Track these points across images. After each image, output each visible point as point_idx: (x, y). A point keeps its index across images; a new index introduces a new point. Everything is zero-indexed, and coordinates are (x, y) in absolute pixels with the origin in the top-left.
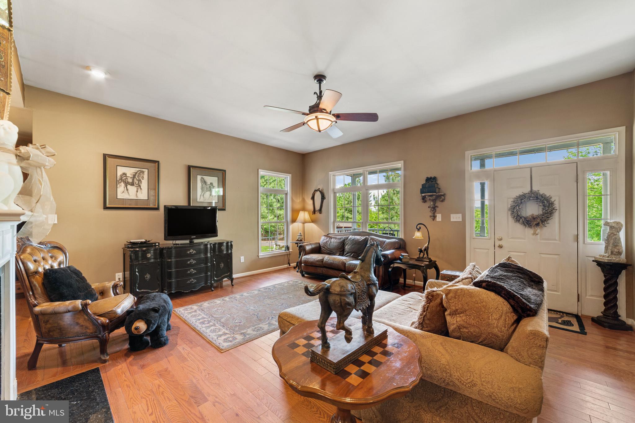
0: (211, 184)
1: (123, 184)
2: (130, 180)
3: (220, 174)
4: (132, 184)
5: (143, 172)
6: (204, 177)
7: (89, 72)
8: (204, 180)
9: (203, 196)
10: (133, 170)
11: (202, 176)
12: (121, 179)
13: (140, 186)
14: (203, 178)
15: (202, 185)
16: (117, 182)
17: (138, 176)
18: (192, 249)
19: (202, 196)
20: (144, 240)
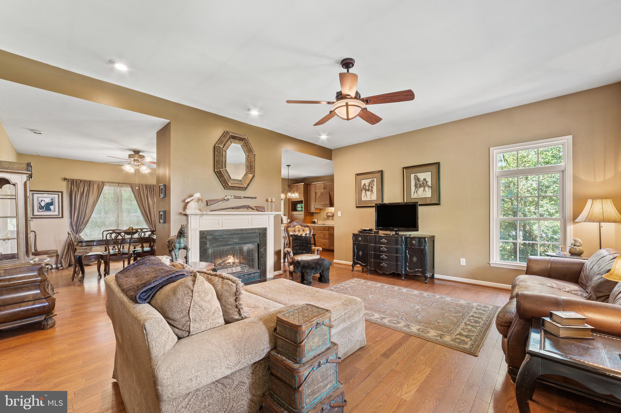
0: (425, 179)
1: (364, 191)
2: (367, 188)
3: (434, 168)
4: (368, 191)
5: (374, 181)
6: (417, 174)
7: (320, 137)
8: (417, 177)
9: (417, 192)
10: (369, 180)
11: (415, 174)
12: (363, 188)
13: (372, 191)
14: (416, 176)
15: (416, 182)
16: (362, 190)
17: (371, 184)
18: (384, 239)
19: (415, 193)
20: (368, 229)
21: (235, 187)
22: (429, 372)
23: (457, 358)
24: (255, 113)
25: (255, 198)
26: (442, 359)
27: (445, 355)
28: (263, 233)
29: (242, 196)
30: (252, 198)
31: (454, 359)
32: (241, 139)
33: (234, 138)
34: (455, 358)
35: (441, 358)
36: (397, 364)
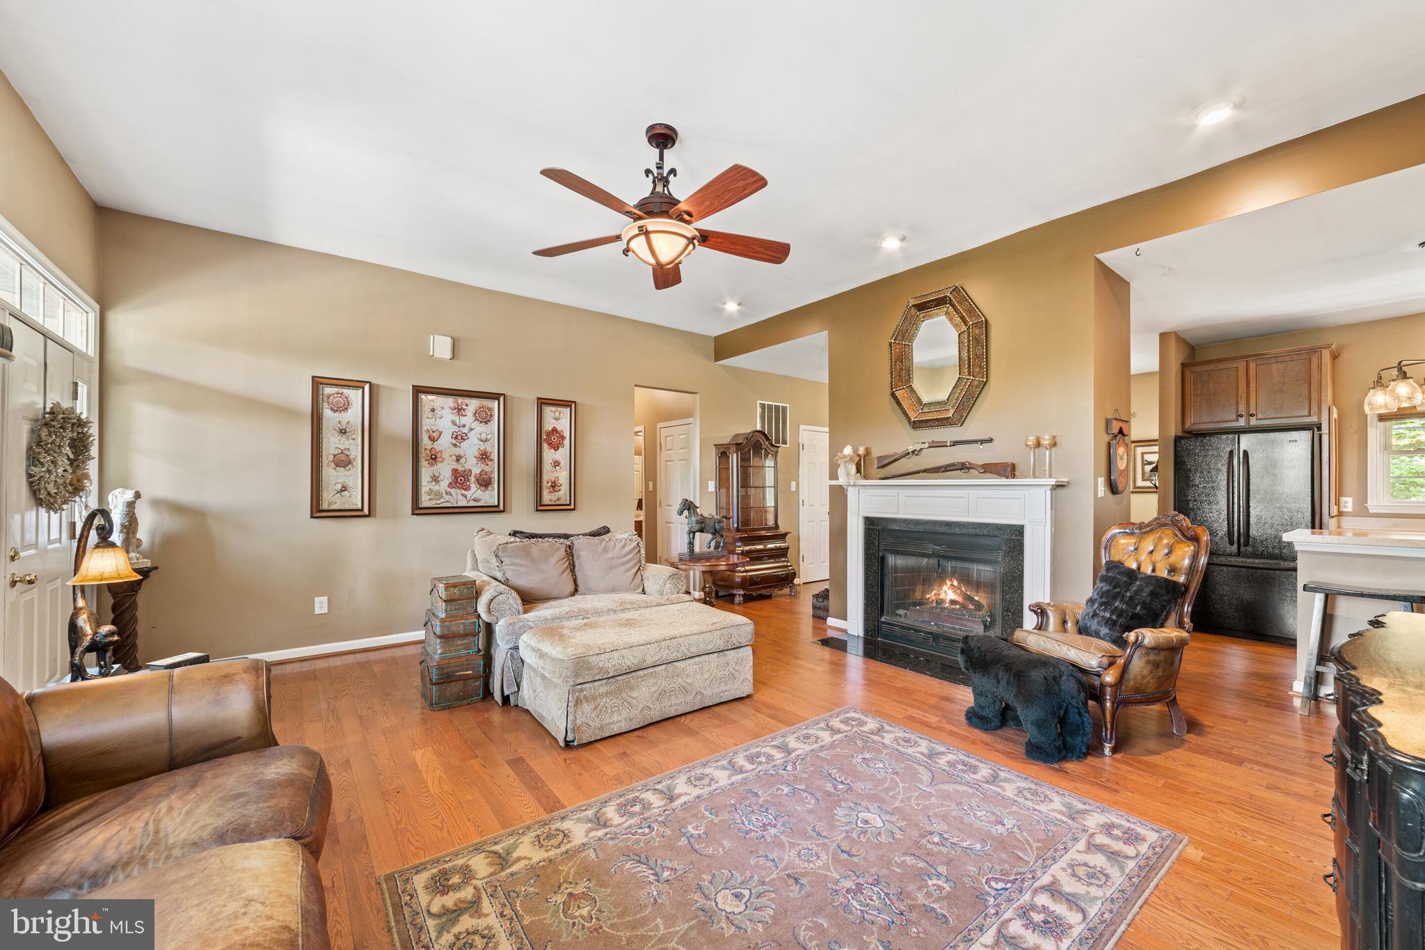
21: (929, 420)
22: (431, 788)
23: (414, 842)
24: (891, 244)
25: (991, 440)
26: (436, 817)
27: (441, 830)
28: (1012, 539)
29: (949, 440)
30: (982, 442)
31: (417, 835)
32: (940, 302)
33: (922, 307)
34: (417, 838)
35: (440, 818)
36: (484, 766)
